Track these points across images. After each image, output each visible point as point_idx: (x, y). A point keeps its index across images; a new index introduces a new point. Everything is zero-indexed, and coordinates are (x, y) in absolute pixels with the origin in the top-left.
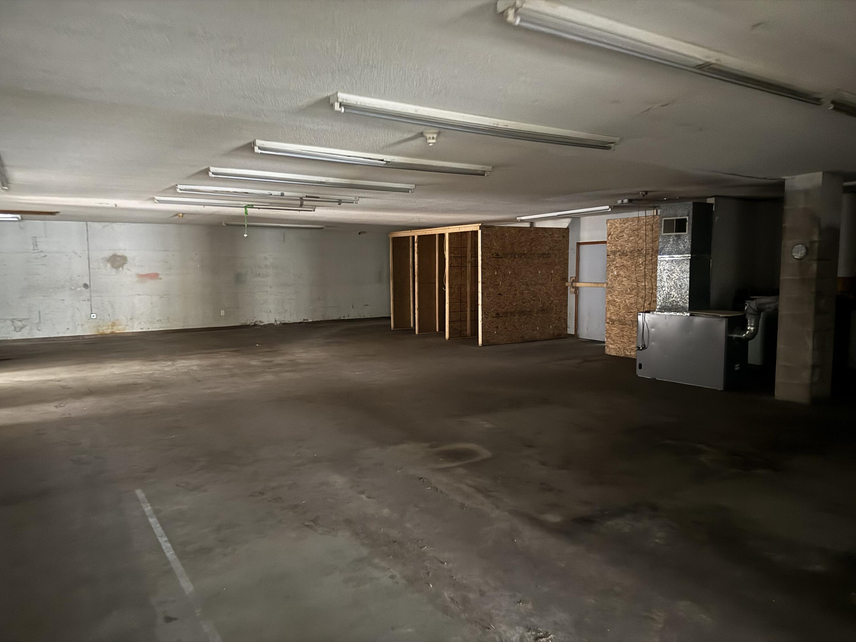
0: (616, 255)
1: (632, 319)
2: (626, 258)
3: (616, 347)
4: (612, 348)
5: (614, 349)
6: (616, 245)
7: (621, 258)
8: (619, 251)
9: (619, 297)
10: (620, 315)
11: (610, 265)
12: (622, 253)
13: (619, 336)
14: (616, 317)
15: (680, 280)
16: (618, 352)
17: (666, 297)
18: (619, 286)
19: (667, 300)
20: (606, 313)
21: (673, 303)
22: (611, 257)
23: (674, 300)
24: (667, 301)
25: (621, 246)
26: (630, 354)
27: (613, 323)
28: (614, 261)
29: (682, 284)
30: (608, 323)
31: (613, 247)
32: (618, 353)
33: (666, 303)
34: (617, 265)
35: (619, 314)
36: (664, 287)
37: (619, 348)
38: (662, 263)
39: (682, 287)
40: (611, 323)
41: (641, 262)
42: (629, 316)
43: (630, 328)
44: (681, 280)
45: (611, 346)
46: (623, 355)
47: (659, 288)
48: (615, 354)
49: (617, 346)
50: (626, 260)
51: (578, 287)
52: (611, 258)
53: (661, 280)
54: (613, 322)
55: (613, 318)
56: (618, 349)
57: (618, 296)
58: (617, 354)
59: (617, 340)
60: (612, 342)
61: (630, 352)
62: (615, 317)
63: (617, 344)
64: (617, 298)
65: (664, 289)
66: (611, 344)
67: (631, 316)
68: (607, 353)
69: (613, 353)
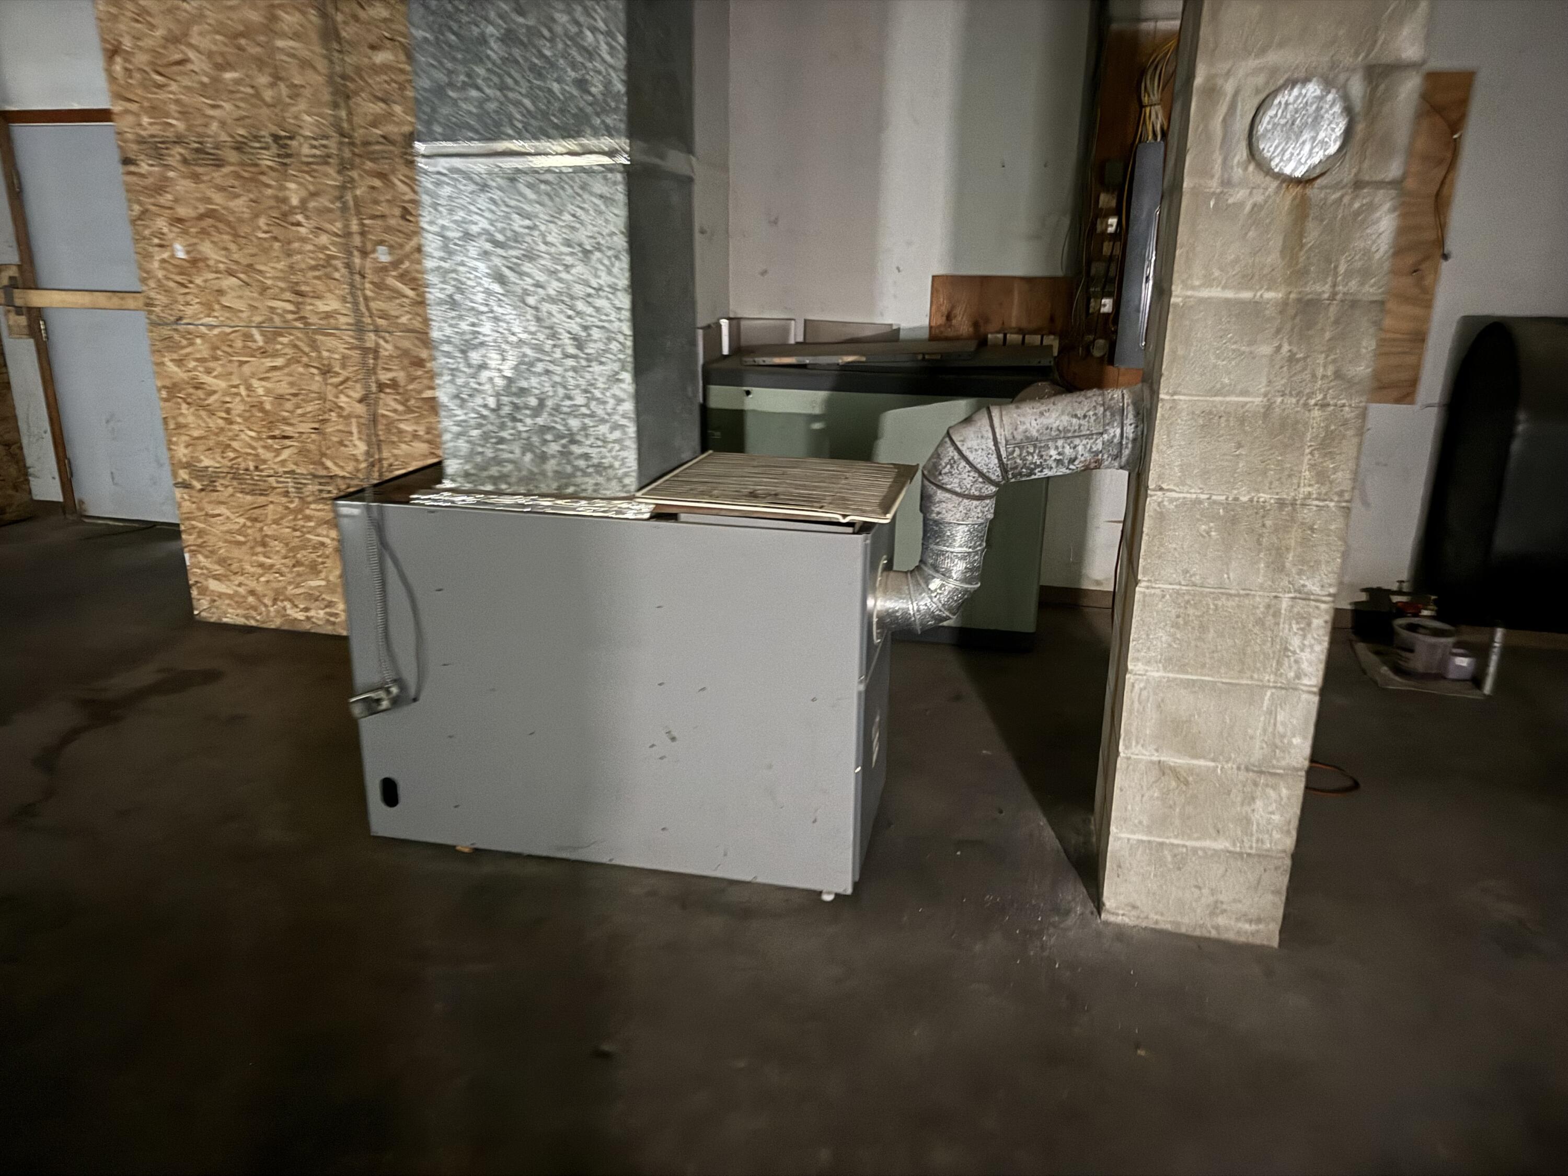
0: (171, 161)
1: (294, 467)
2: (218, 176)
3: (241, 590)
4: (221, 595)
5: (230, 597)
6: (155, 110)
7: (196, 177)
8: (179, 140)
9: (219, 369)
10: (235, 450)
11: (145, 212)
12: (197, 150)
13: (244, 543)
14: (219, 459)
15: (571, 308)
16: (255, 608)
17: (499, 406)
18: (209, 316)
19: (503, 426)
20: (170, 442)
21: (545, 442)
22: (144, 168)
23: (544, 429)
24: (505, 434)
25: (184, 114)
26: (308, 618)
27: (210, 487)
28: (160, 188)
29: (586, 328)
30: (186, 485)
31: (145, 120)
32: (254, 614)
33: (502, 441)
34: (182, 211)
35: (229, 446)
36: (475, 347)
37: (252, 592)
38: (446, 191)
39: (591, 349)
40: (198, 486)
41: (295, 201)
42: (278, 452)
43: (292, 506)
44: (580, 305)
45: (213, 585)
46: (276, 623)
47: (448, 355)
48: (241, 621)
49: (240, 585)
50: (221, 189)
51: (39, 310)
52: (142, 176)
53: (452, 303)
54: (210, 481)
55: (206, 462)
56: (251, 599)
57: (211, 364)
58: (247, 617)
59: (240, 561)
60: (220, 570)
61: (307, 609)
62: (214, 459)
63: (241, 579)
64: (208, 372)
65: (475, 357)
66: (217, 578)
67: (285, 454)
68: (204, 614)
69: (233, 616)
